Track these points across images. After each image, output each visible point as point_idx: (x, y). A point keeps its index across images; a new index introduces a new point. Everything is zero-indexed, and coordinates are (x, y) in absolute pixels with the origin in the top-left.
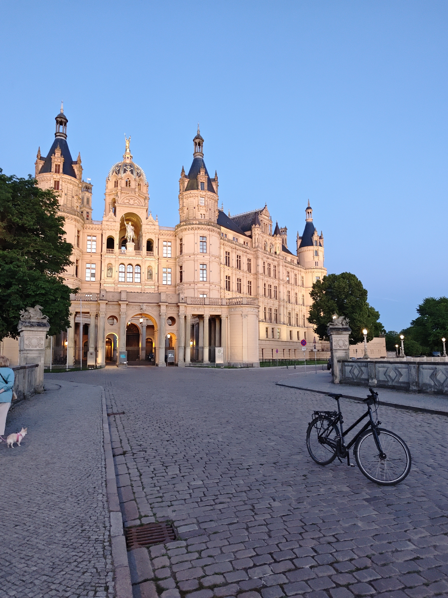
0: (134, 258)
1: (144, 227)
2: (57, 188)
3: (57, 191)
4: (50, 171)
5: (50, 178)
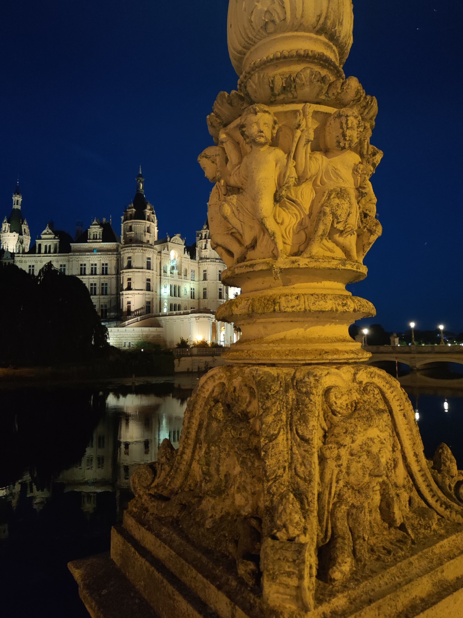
0: (178, 281)
1: (183, 259)
2: (149, 231)
3: (149, 234)
4: (145, 219)
5: (145, 224)
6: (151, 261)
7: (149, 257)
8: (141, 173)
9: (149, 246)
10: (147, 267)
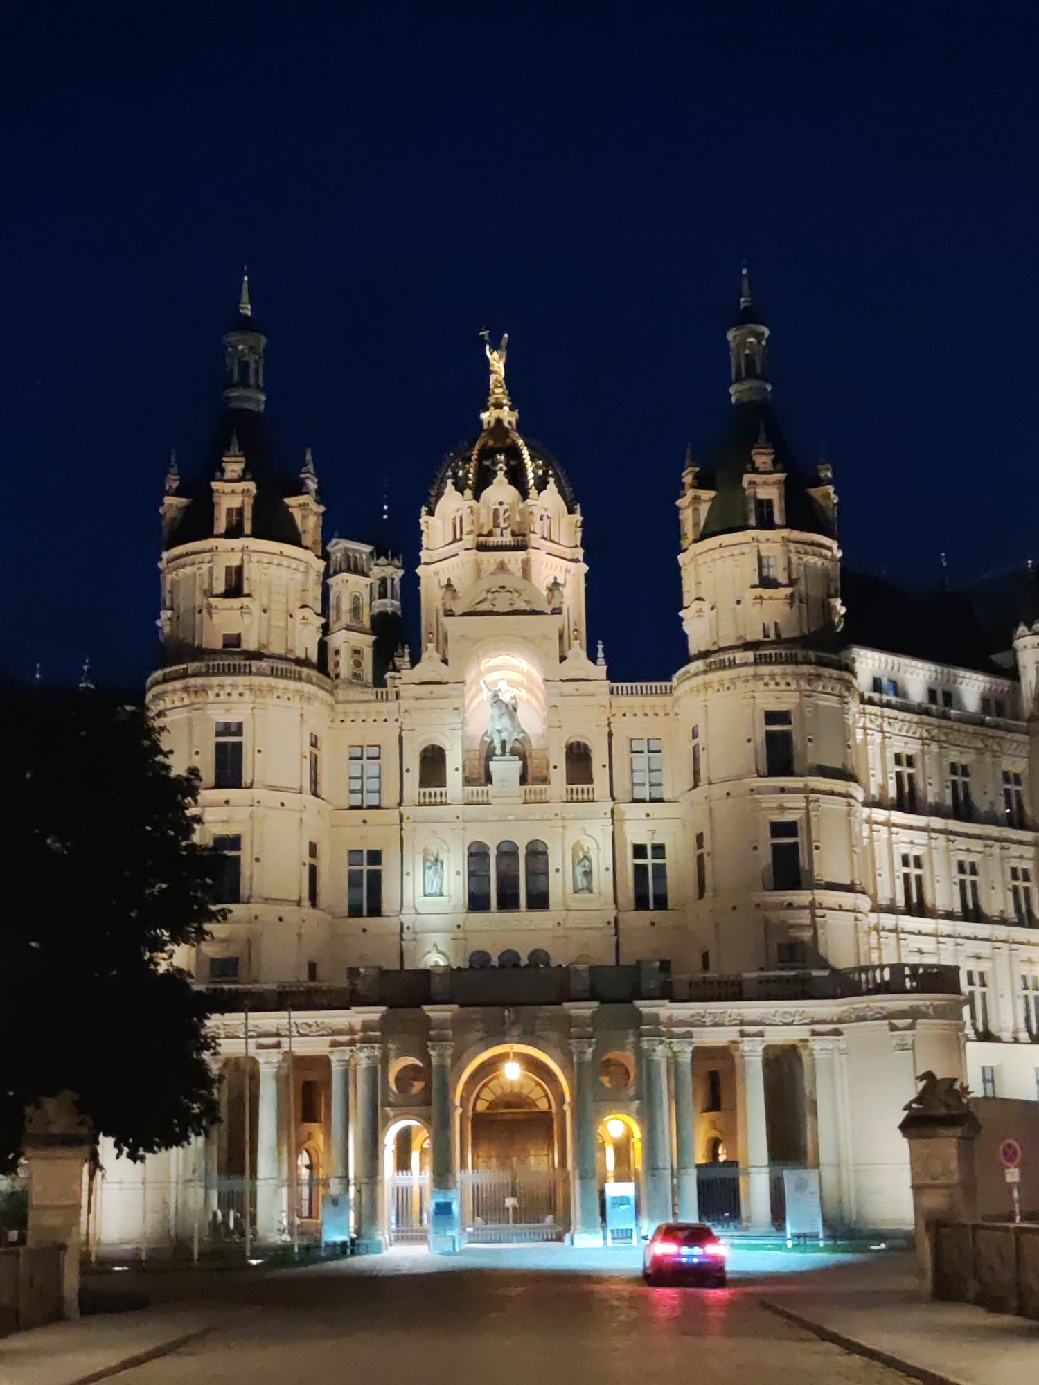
0: (522, 815)
1: (551, 691)
2: (235, 589)
3: (236, 602)
4: (208, 533)
5: (207, 556)
6: (245, 739)
7: (232, 718)
8: (247, 310)
9: (237, 661)
10: (218, 776)
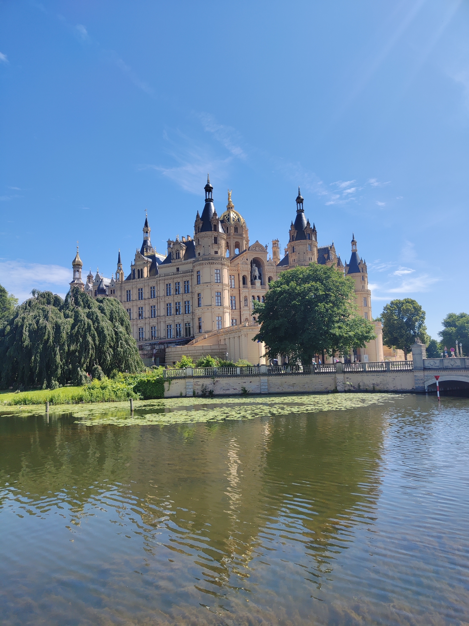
0: (261, 291)
1: (266, 267)
4: (211, 230)
6: (220, 273)
7: (218, 269)
10: (217, 280)
